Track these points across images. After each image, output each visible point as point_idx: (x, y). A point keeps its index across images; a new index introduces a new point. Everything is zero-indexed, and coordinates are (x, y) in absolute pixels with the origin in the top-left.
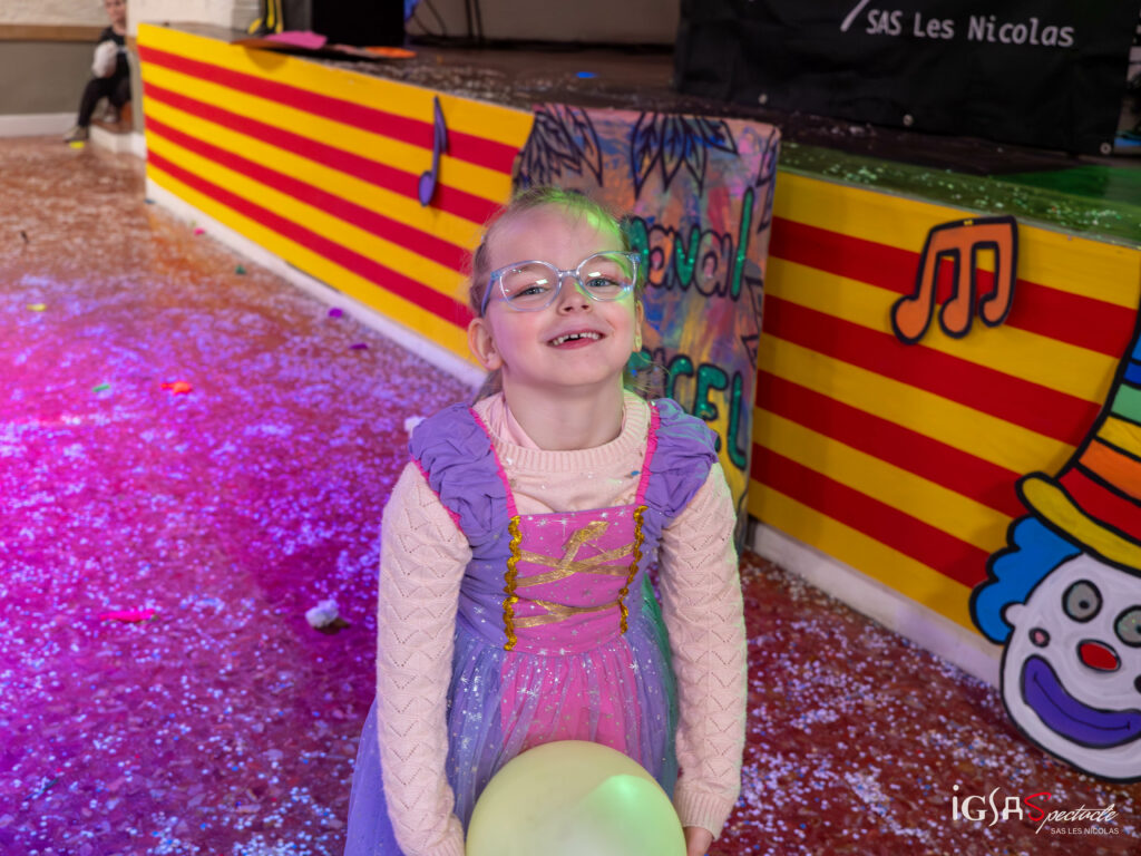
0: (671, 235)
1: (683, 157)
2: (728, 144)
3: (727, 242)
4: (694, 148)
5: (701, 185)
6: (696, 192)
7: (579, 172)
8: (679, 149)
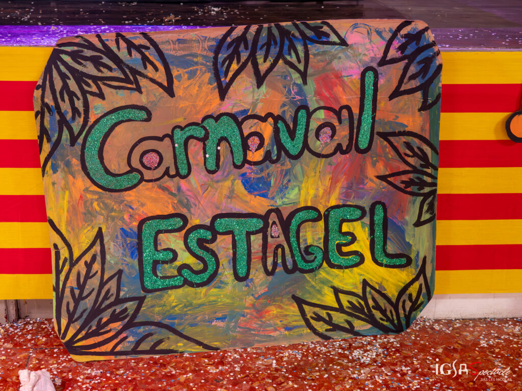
0: (270, 120)
1: (280, 56)
2: (334, 38)
3: (345, 113)
4: (293, 47)
5: (304, 75)
6: (300, 81)
7: (139, 89)
8: (274, 51)
